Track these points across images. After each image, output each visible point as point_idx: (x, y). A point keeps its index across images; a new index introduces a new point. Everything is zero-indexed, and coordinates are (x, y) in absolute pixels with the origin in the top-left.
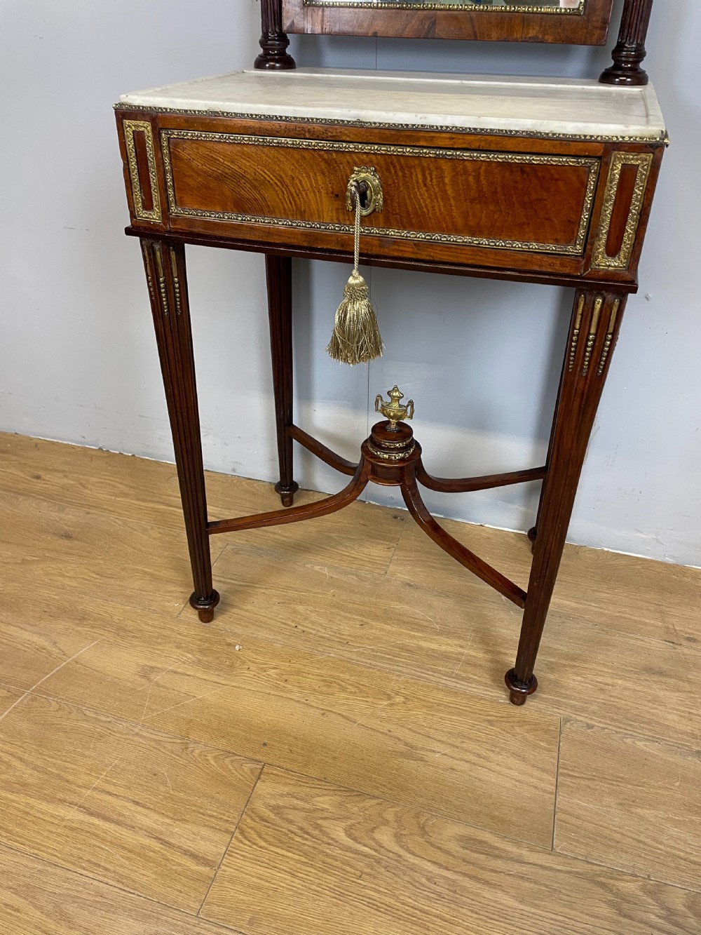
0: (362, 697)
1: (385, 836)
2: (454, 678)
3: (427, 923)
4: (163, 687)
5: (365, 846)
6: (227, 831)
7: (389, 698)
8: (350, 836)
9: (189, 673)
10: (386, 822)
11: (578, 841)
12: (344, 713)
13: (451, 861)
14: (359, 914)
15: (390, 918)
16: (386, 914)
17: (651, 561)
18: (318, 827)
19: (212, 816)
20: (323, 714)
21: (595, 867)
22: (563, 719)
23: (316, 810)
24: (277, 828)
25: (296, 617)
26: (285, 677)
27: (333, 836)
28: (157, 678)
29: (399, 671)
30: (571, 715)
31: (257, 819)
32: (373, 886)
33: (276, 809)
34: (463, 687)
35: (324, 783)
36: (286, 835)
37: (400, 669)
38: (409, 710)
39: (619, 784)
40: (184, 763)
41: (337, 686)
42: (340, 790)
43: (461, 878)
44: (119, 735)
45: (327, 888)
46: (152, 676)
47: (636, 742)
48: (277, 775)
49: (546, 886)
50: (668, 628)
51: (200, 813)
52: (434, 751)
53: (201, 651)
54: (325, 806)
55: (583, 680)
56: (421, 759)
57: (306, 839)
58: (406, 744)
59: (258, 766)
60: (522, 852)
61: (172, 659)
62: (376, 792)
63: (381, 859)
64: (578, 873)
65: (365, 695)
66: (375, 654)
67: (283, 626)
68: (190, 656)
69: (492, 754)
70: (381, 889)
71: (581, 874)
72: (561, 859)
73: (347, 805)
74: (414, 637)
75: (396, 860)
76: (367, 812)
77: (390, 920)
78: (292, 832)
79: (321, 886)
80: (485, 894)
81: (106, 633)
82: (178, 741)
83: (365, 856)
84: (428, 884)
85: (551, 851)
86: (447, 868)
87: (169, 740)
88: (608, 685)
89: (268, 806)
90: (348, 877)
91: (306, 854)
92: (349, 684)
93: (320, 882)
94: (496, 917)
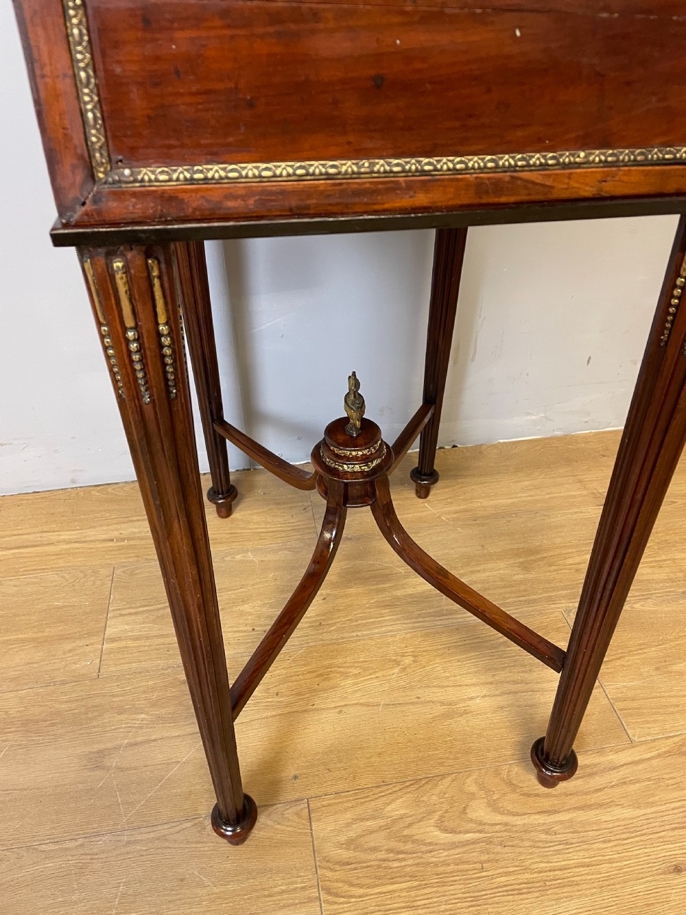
0: (370, 675)
1: (479, 811)
2: (447, 615)
3: (574, 879)
4: (127, 769)
5: (467, 832)
6: (310, 900)
7: (398, 663)
8: (446, 830)
9: (153, 737)
10: (472, 796)
11: (648, 722)
12: (361, 701)
13: (556, 802)
14: (506, 908)
15: (536, 894)
16: (529, 892)
17: (545, 439)
18: (407, 839)
19: (283, 892)
20: (340, 712)
21: (676, 739)
22: (565, 612)
23: (395, 821)
24: (364, 865)
25: (247, 619)
26: (275, 690)
27: (429, 841)
28: (113, 761)
29: (391, 631)
30: (568, 605)
31: (338, 868)
32: (501, 871)
33: (350, 843)
34: (460, 620)
35: (386, 787)
36: (379, 867)
37: (390, 628)
38: (424, 667)
39: (645, 651)
40: (211, 848)
41: (338, 675)
42: (407, 787)
43: (574, 815)
44: (106, 855)
45: (457, 901)
46: (107, 762)
47: (634, 606)
48: (330, 805)
49: (649, 779)
50: (593, 493)
51: (265, 896)
52: (472, 698)
53: (154, 705)
54: (402, 812)
55: (557, 567)
56: (466, 712)
57: (404, 859)
58: (442, 704)
59: (302, 806)
60: (611, 757)
61: (121, 730)
62: (442, 770)
63: (490, 838)
64: (665, 752)
65: (371, 671)
66: (356, 623)
67: (237, 635)
68: (143, 716)
69: (526, 675)
70: (511, 869)
71: (669, 752)
72: (644, 747)
73: (422, 799)
74: (384, 590)
75: (505, 831)
76: (447, 796)
77: (537, 897)
78: (384, 860)
79: (450, 902)
80: (604, 818)
81: (10, 736)
82: (189, 824)
83: (473, 843)
84: (549, 838)
85: (632, 744)
86: (555, 812)
87: (178, 829)
88: (579, 564)
89: (340, 845)
90: (469, 876)
91: (413, 877)
92: (348, 667)
93: (446, 898)
94: (628, 835)
